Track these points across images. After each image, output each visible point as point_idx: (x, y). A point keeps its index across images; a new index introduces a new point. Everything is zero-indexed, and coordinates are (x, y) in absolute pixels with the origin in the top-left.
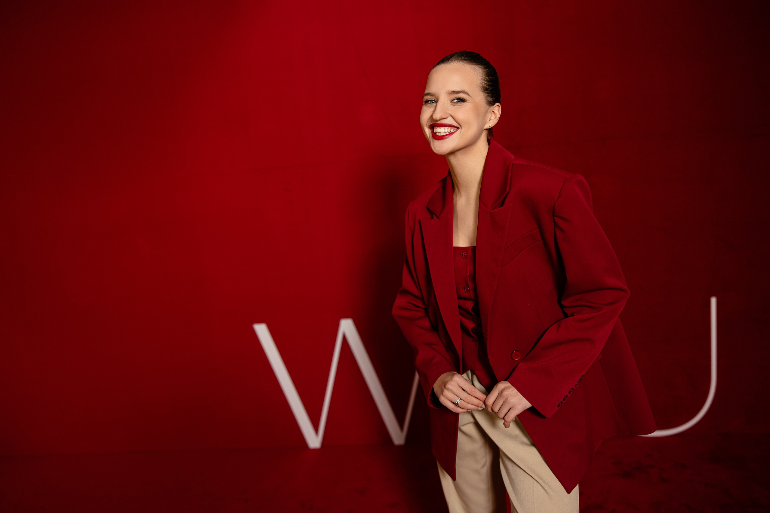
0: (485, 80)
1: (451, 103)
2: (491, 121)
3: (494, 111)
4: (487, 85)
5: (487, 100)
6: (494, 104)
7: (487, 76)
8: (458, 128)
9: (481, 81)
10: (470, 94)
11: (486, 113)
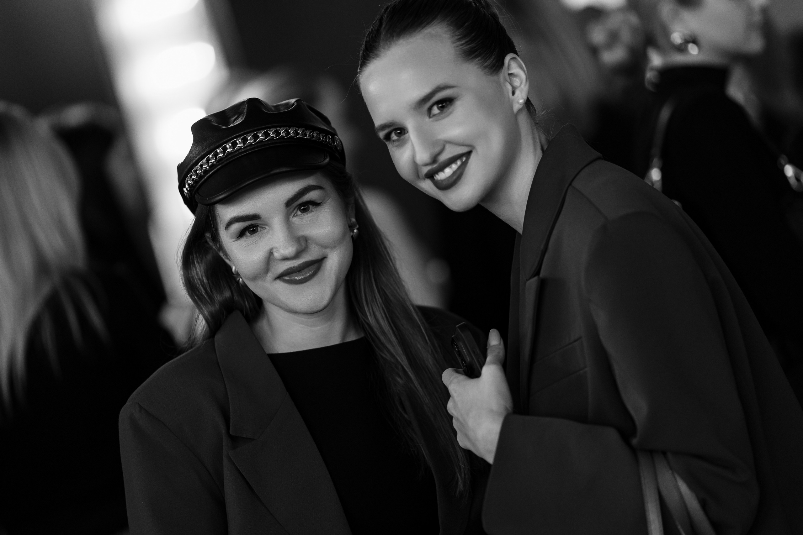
0: (459, 40)
1: (431, 119)
2: (517, 92)
3: (510, 72)
4: (469, 44)
5: (485, 67)
6: (503, 64)
7: (458, 29)
8: (469, 154)
9: (455, 45)
10: (451, 83)
11: (500, 88)
